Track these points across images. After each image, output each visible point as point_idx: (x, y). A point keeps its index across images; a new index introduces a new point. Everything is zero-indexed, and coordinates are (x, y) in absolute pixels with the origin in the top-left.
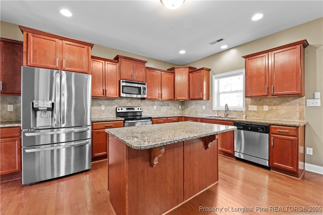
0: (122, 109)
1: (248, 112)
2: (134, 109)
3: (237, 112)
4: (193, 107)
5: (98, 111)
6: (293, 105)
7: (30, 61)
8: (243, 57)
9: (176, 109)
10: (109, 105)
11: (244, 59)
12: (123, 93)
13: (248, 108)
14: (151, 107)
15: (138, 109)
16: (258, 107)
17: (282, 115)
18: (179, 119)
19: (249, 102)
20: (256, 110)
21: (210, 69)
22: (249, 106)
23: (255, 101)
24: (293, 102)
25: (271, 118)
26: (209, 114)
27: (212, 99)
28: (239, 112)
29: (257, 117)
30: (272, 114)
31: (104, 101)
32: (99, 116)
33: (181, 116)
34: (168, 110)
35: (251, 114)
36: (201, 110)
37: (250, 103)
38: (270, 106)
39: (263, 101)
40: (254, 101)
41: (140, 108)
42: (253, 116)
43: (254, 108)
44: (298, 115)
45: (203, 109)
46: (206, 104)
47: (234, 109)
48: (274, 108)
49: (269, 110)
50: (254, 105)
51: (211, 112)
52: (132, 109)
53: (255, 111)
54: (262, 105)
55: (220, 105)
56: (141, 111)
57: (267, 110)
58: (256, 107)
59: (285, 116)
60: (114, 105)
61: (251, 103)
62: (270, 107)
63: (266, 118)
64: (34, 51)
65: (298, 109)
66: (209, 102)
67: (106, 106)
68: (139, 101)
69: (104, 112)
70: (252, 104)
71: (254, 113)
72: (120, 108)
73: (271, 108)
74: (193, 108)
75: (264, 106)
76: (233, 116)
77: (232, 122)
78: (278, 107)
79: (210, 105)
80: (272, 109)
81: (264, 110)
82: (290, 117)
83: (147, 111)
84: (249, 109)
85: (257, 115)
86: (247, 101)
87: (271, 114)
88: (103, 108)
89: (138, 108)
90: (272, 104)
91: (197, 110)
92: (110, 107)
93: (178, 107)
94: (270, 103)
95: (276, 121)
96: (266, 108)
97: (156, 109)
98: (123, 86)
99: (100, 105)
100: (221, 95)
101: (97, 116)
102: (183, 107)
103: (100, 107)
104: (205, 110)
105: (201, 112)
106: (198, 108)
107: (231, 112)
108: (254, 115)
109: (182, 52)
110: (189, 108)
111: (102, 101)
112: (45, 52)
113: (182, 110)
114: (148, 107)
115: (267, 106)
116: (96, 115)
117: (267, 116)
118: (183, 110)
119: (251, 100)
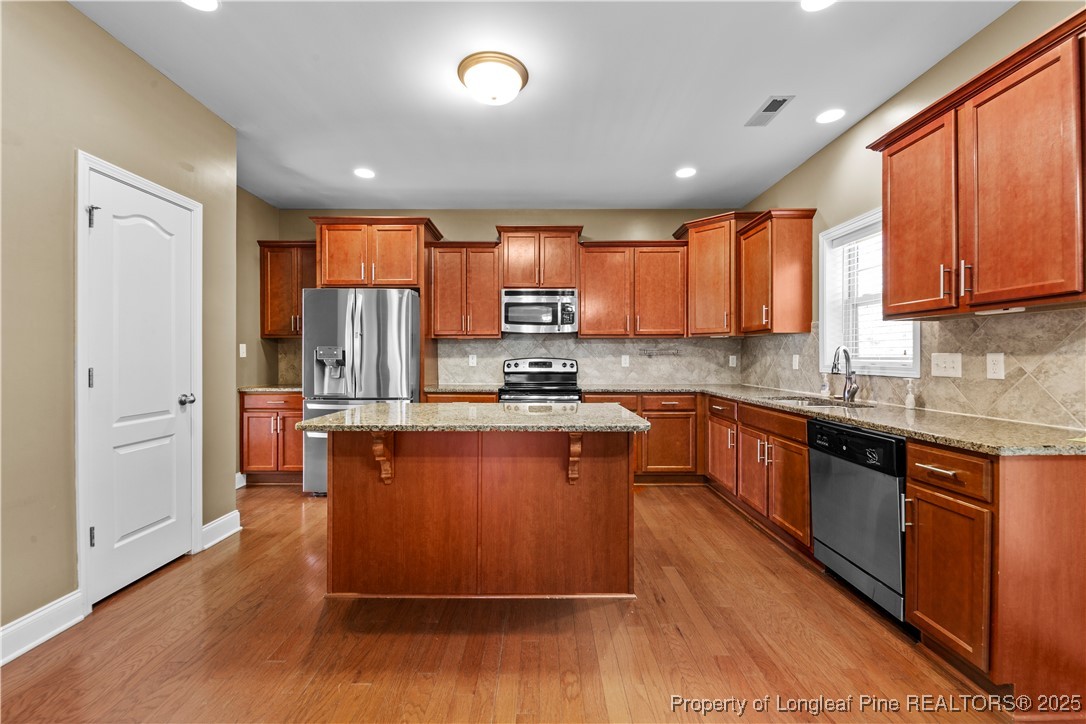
0: (516, 365)
1: (931, 385)
2: (549, 365)
3: (895, 380)
5: (462, 368)
7: (325, 275)
8: (874, 147)
9: (713, 366)
10: (489, 354)
11: (878, 155)
12: (507, 321)
13: (930, 366)
14: (610, 358)
15: (565, 365)
16: (967, 359)
18: (695, 400)
19: (934, 335)
20: (958, 373)
21: (815, 211)
22: (934, 355)
23: (955, 335)
25: (1018, 413)
27: (817, 327)
29: (963, 407)
30: (1021, 397)
31: (476, 345)
32: (464, 381)
33: (698, 389)
34: (677, 370)
35: (941, 391)
36: (787, 374)
37: (935, 342)
38: (1012, 353)
39: (986, 334)
40: (950, 331)
41: (568, 363)
42: (948, 403)
43: (949, 365)
45: (794, 367)
46: (801, 349)
47: (883, 368)
48: (1030, 364)
49: (1009, 376)
50: (951, 352)
51: (816, 379)
52: (544, 364)
53: (954, 380)
54: (982, 351)
55: (856, 351)
56: (574, 370)
57: (1001, 375)
58: (958, 357)
59: (1078, 407)
60: (499, 354)
61: (940, 343)
62: (1013, 359)
63: (997, 414)
64: (331, 257)
66: (810, 338)
67: (480, 356)
68: (571, 342)
69: (474, 372)
70: (945, 348)
71: (953, 390)
72: (513, 363)
73: (1019, 365)
74: (768, 364)
75: (990, 358)
76: (881, 398)
77: (805, 421)
78: (1048, 358)
79: (812, 351)
80: (1021, 371)
81: (990, 375)
83: (596, 373)
84: (935, 372)
85: (963, 398)
86: (926, 333)
87: (1017, 394)
88: (473, 360)
89: (563, 361)
90: (1023, 345)
91: (779, 370)
92: (490, 360)
93: (722, 360)
94: (1012, 343)
96: (996, 365)
97: (628, 365)
98: (508, 305)
99: (465, 354)
100: (861, 310)
101: (461, 380)
102: (745, 362)
103: (466, 359)
105: (789, 379)
106: (780, 365)
107: (874, 379)
108: (950, 399)
109: (686, 173)
110: (758, 364)
111: (472, 345)
112: (346, 254)
113: (741, 372)
114: (600, 360)
115: (1001, 357)
116: (457, 377)
117: (1003, 404)
118: (745, 370)
119: (941, 328)
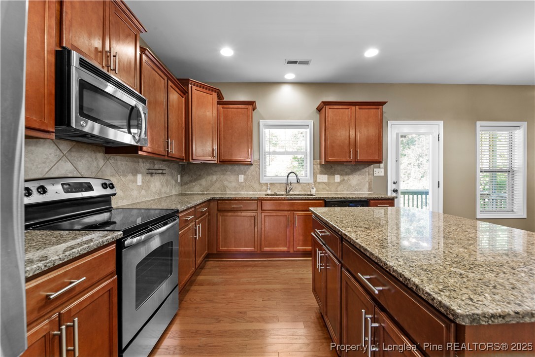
0: (43, 190)
1: (318, 185)
3: (302, 184)
4: (215, 177)
6: (363, 175)
9: (174, 182)
12: (82, 114)
13: (316, 179)
15: (105, 186)
16: (329, 176)
17: (353, 187)
19: (318, 169)
20: (326, 181)
21: (256, 108)
22: (318, 175)
23: (325, 169)
24: (363, 170)
25: (343, 190)
26: (253, 191)
27: (259, 162)
28: (305, 185)
29: (327, 191)
30: (344, 186)
34: (162, 186)
35: (321, 186)
36: (234, 184)
37: (318, 171)
38: (342, 175)
39: (334, 169)
41: (107, 183)
43: (323, 178)
44: (367, 185)
45: (240, 181)
46: (245, 173)
48: (346, 178)
49: (341, 181)
50: (324, 174)
51: (256, 186)
53: (325, 183)
54: (333, 174)
56: (114, 191)
57: (339, 181)
58: (326, 176)
59: (357, 187)
61: (320, 172)
62: (342, 177)
63: (338, 192)
65: (367, 180)
70: (322, 173)
71: (324, 186)
72: (34, 186)
74: (214, 180)
75: (336, 176)
76: (296, 191)
77: (322, 201)
78: (350, 176)
80: (344, 180)
81: (336, 181)
82: (360, 189)
84: (318, 181)
85: (328, 188)
90: (344, 173)
91: (226, 183)
93: (176, 178)
94: (342, 172)
95: (348, 194)
96: (338, 178)
97: (141, 184)
104: (243, 184)
105: (235, 187)
106: (227, 180)
108: (324, 189)
110: (203, 180)
113: (182, 185)
114: (123, 179)
115: (339, 176)
117: (339, 189)
118: (186, 184)
